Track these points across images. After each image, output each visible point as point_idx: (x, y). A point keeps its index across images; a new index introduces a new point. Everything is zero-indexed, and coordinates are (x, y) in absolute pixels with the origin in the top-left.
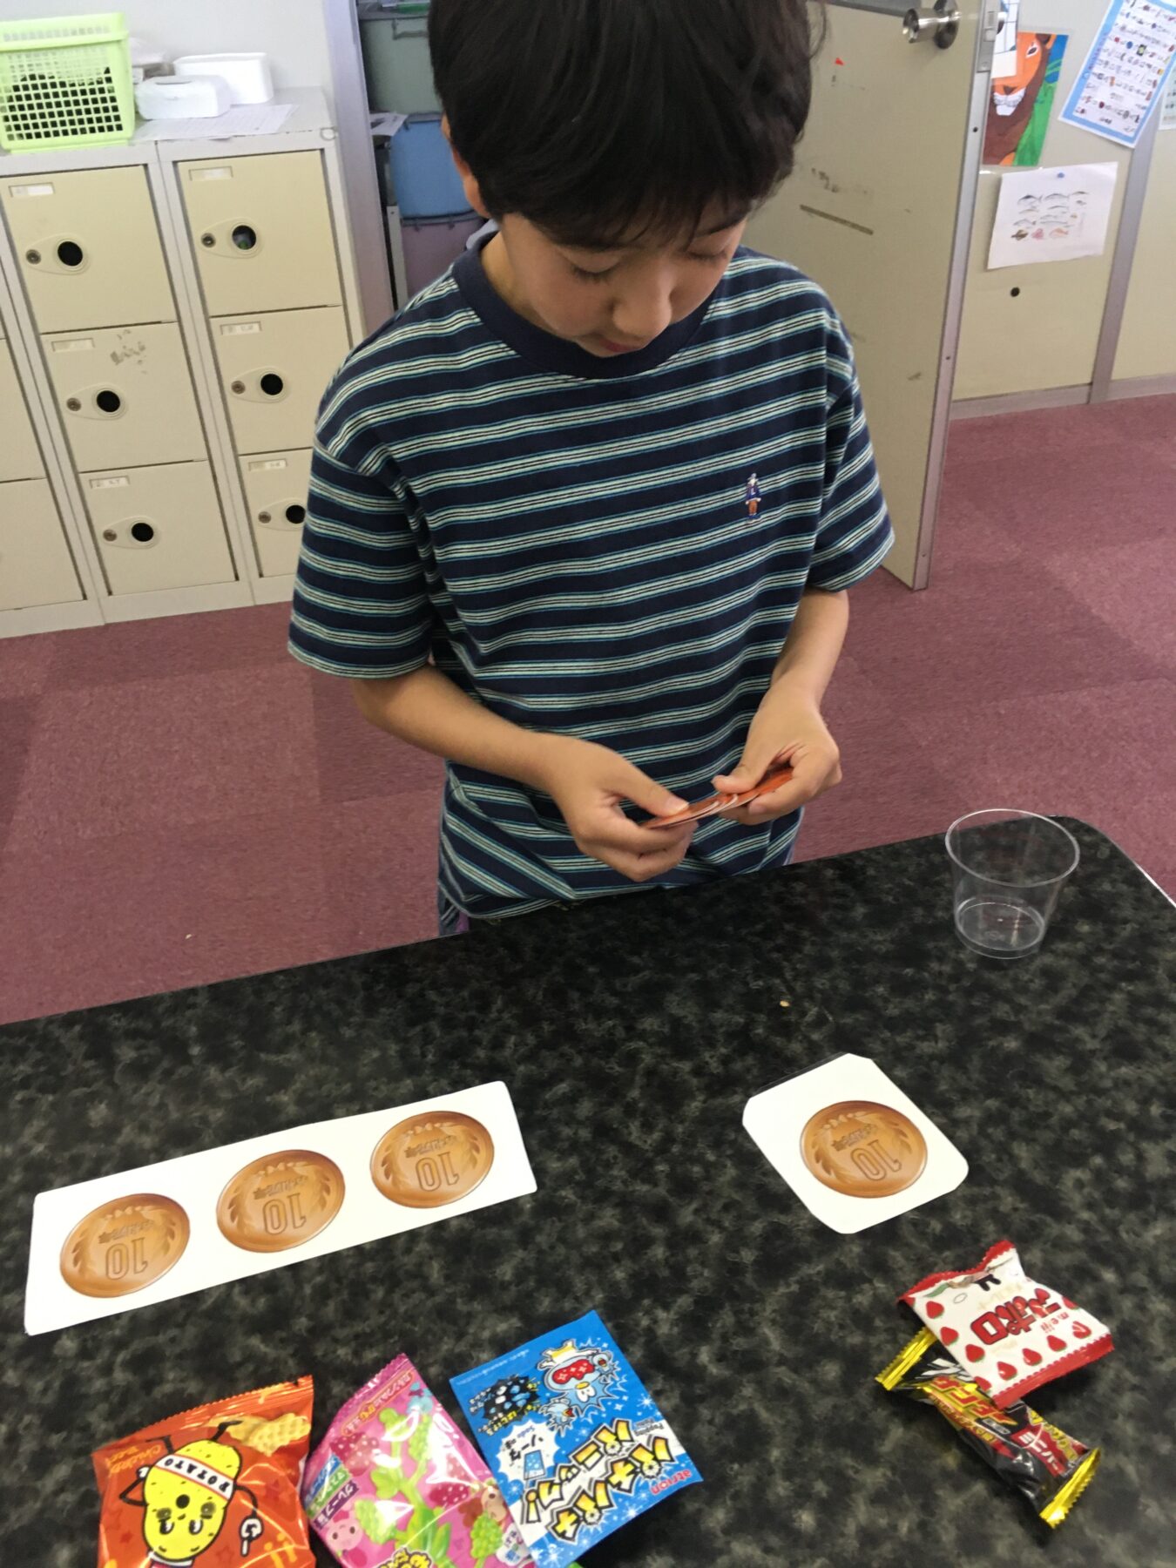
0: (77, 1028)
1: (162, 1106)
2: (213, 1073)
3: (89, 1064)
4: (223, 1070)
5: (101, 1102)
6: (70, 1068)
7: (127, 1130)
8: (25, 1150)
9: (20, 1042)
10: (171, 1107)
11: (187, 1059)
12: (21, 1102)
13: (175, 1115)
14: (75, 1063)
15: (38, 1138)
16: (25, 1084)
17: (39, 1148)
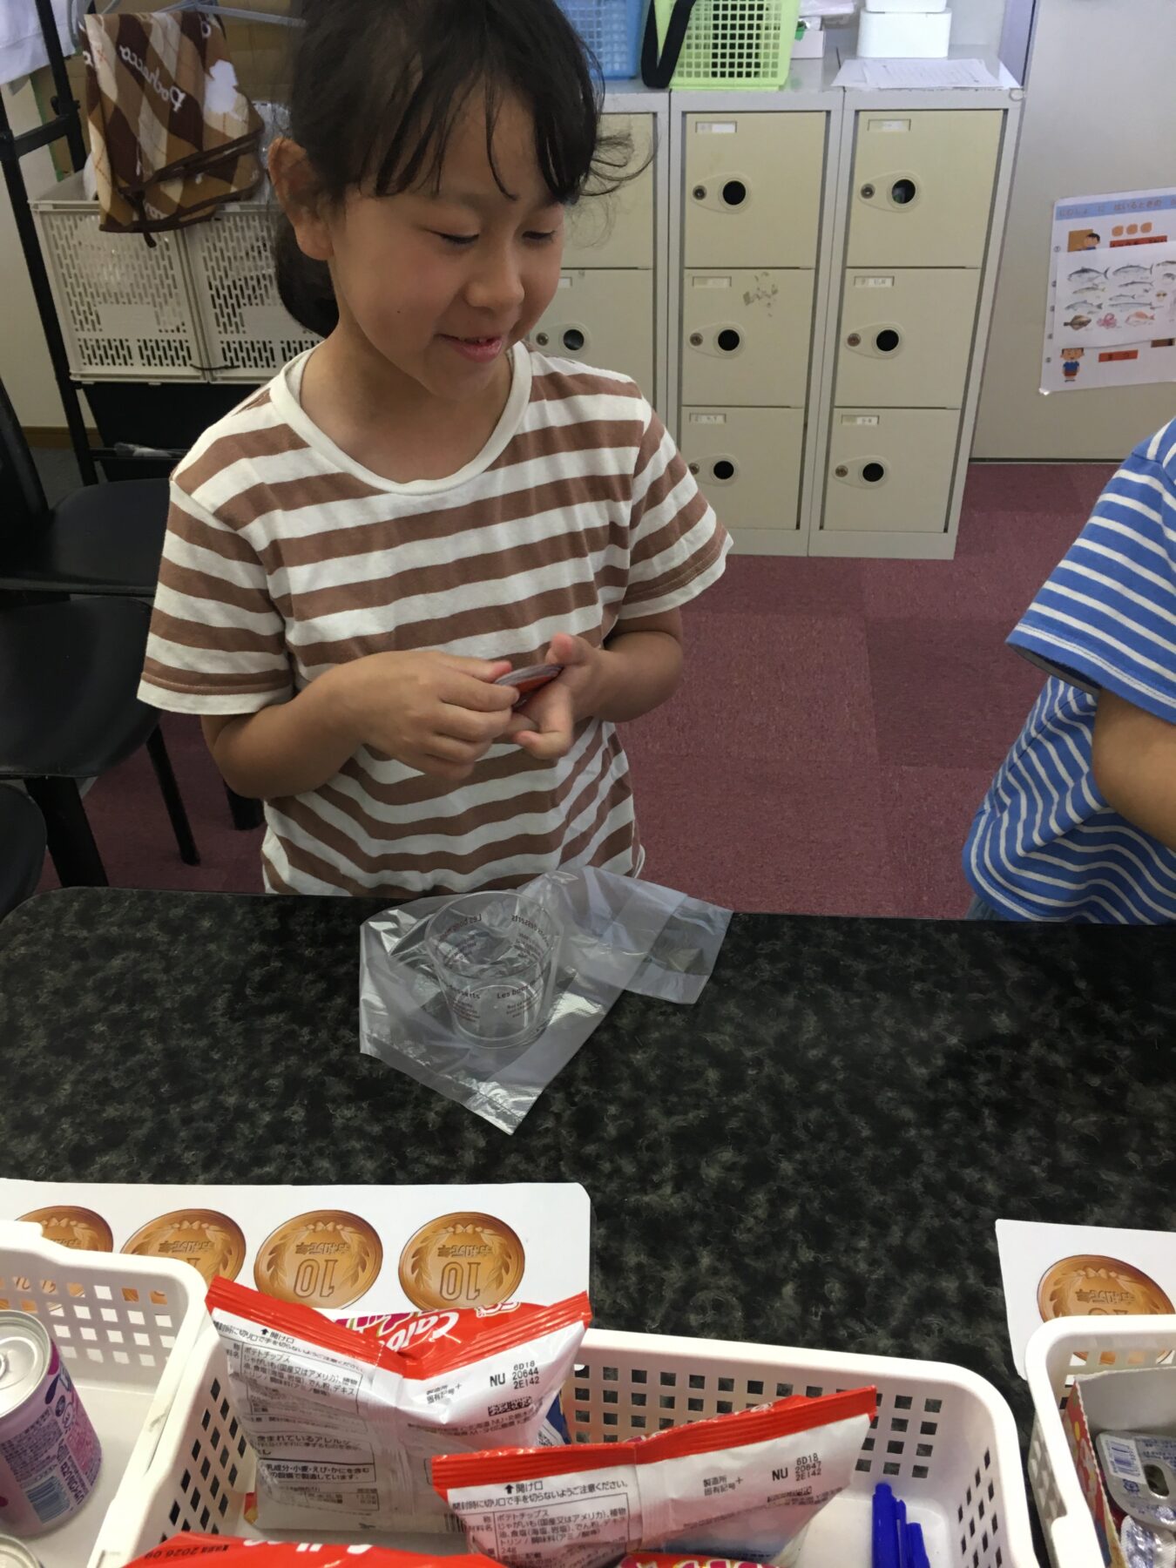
0: (955, 936)
1: (1062, 1031)
2: (1107, 1011)
3: (977, 972)
4: (1118, 1011)
5: (1001, 1012)
6: (959, 973)
7: (1035, 1045)
8: (940, 1039)
9: (904, 936)
10: (1072, 1032)
11: (1076, 992)
12: (922, 992)
13: (1080, 1043)
14: (963, 969)
15: (949, 1029)
16: (920, 976)
17: (953, 1040)
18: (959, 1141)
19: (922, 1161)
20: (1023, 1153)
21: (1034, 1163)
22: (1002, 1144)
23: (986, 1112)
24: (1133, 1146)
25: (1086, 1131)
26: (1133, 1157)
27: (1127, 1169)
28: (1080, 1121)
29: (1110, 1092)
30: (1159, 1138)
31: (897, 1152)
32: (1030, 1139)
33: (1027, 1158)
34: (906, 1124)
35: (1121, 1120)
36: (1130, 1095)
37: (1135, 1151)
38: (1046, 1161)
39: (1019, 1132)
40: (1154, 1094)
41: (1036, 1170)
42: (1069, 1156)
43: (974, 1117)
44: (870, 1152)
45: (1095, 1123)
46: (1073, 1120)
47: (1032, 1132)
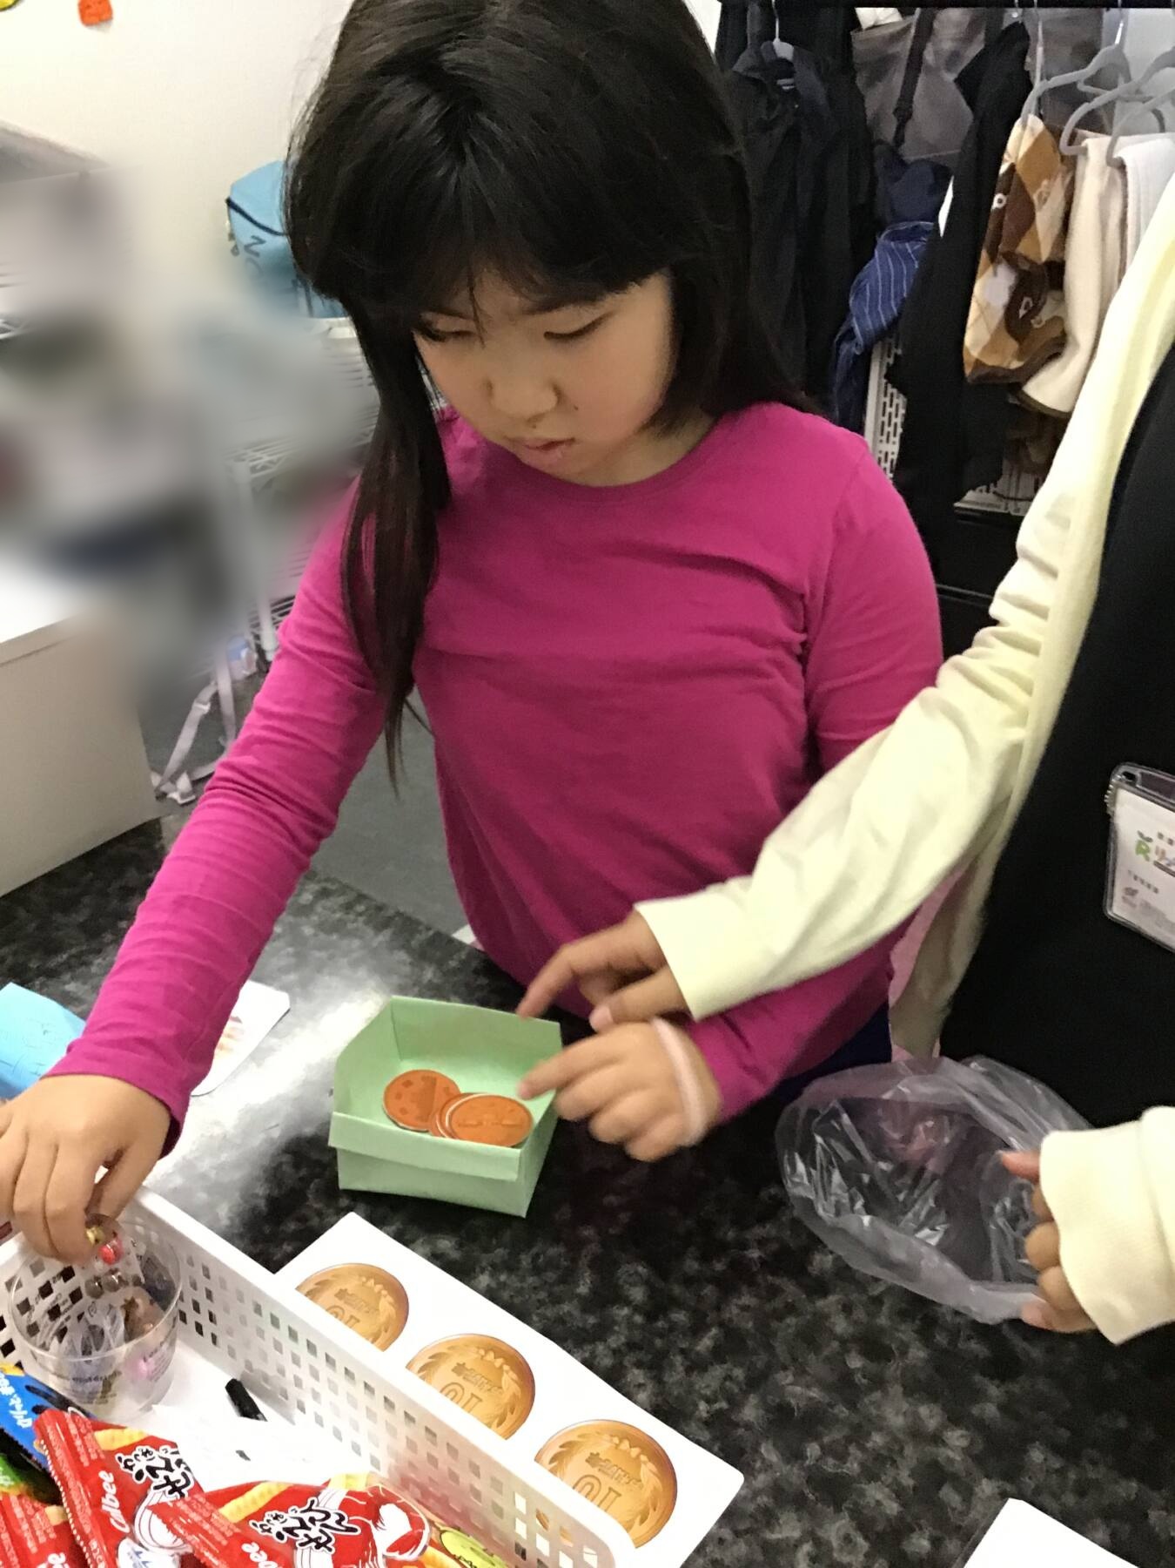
18: (658, 1342)
19: (606, 1341)
20: (708, 1386)
21: (708, 1401)
22: (697, 1366)
23: (714, 1331)
24: (826, 1440)
25: (793, 1402)
26: (813, 1450)
27: (794, 1455)
28: (798, 1389)
29: (859, 1378)
30: (863, 1448)
31: (592, 1320)
32: (728, 1377)
33: (708, 1392)
34: (627, 1302)
35: (842, 1411)
36: (877, 1395)
37: (822, 1447)
38: (724, 1405)
39: (725, 1366)
40: (905, 1406)
41: (703, 1406)
42: (750, 1412)
43: (697, 1330)
44: (566, 1307)
45: (811, 1399)
46: (792, 1384)
47: (739, 1373)
